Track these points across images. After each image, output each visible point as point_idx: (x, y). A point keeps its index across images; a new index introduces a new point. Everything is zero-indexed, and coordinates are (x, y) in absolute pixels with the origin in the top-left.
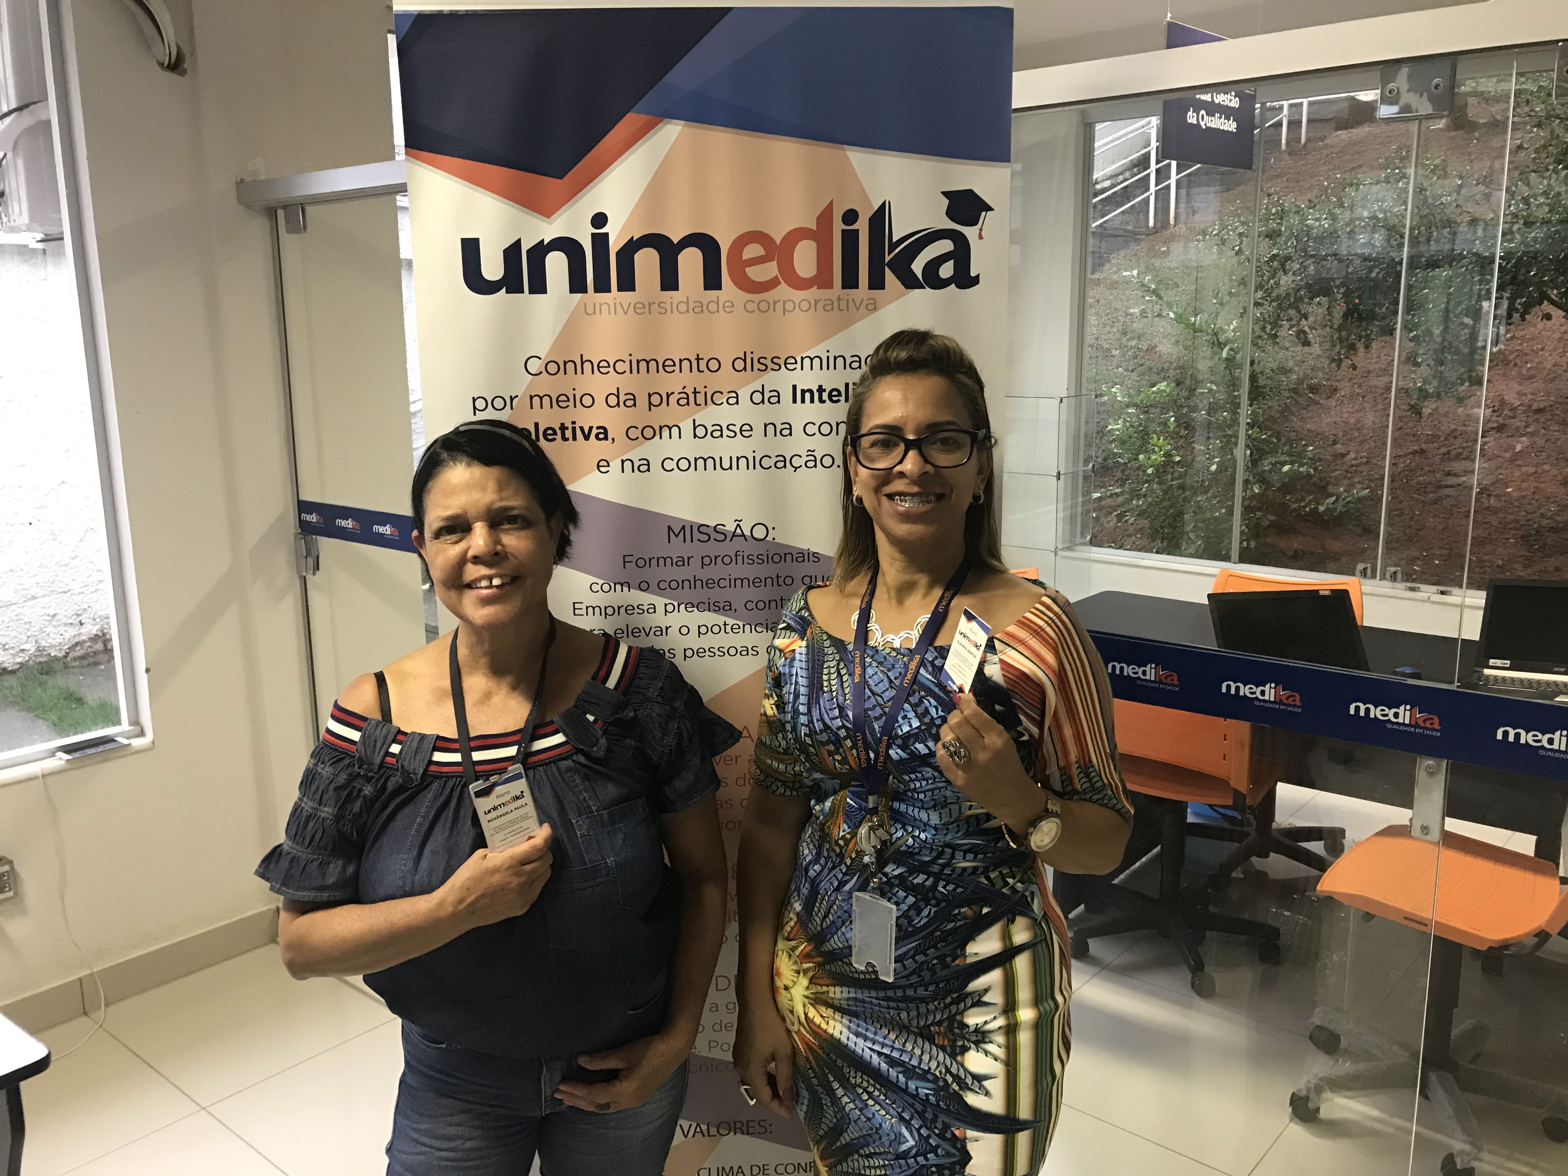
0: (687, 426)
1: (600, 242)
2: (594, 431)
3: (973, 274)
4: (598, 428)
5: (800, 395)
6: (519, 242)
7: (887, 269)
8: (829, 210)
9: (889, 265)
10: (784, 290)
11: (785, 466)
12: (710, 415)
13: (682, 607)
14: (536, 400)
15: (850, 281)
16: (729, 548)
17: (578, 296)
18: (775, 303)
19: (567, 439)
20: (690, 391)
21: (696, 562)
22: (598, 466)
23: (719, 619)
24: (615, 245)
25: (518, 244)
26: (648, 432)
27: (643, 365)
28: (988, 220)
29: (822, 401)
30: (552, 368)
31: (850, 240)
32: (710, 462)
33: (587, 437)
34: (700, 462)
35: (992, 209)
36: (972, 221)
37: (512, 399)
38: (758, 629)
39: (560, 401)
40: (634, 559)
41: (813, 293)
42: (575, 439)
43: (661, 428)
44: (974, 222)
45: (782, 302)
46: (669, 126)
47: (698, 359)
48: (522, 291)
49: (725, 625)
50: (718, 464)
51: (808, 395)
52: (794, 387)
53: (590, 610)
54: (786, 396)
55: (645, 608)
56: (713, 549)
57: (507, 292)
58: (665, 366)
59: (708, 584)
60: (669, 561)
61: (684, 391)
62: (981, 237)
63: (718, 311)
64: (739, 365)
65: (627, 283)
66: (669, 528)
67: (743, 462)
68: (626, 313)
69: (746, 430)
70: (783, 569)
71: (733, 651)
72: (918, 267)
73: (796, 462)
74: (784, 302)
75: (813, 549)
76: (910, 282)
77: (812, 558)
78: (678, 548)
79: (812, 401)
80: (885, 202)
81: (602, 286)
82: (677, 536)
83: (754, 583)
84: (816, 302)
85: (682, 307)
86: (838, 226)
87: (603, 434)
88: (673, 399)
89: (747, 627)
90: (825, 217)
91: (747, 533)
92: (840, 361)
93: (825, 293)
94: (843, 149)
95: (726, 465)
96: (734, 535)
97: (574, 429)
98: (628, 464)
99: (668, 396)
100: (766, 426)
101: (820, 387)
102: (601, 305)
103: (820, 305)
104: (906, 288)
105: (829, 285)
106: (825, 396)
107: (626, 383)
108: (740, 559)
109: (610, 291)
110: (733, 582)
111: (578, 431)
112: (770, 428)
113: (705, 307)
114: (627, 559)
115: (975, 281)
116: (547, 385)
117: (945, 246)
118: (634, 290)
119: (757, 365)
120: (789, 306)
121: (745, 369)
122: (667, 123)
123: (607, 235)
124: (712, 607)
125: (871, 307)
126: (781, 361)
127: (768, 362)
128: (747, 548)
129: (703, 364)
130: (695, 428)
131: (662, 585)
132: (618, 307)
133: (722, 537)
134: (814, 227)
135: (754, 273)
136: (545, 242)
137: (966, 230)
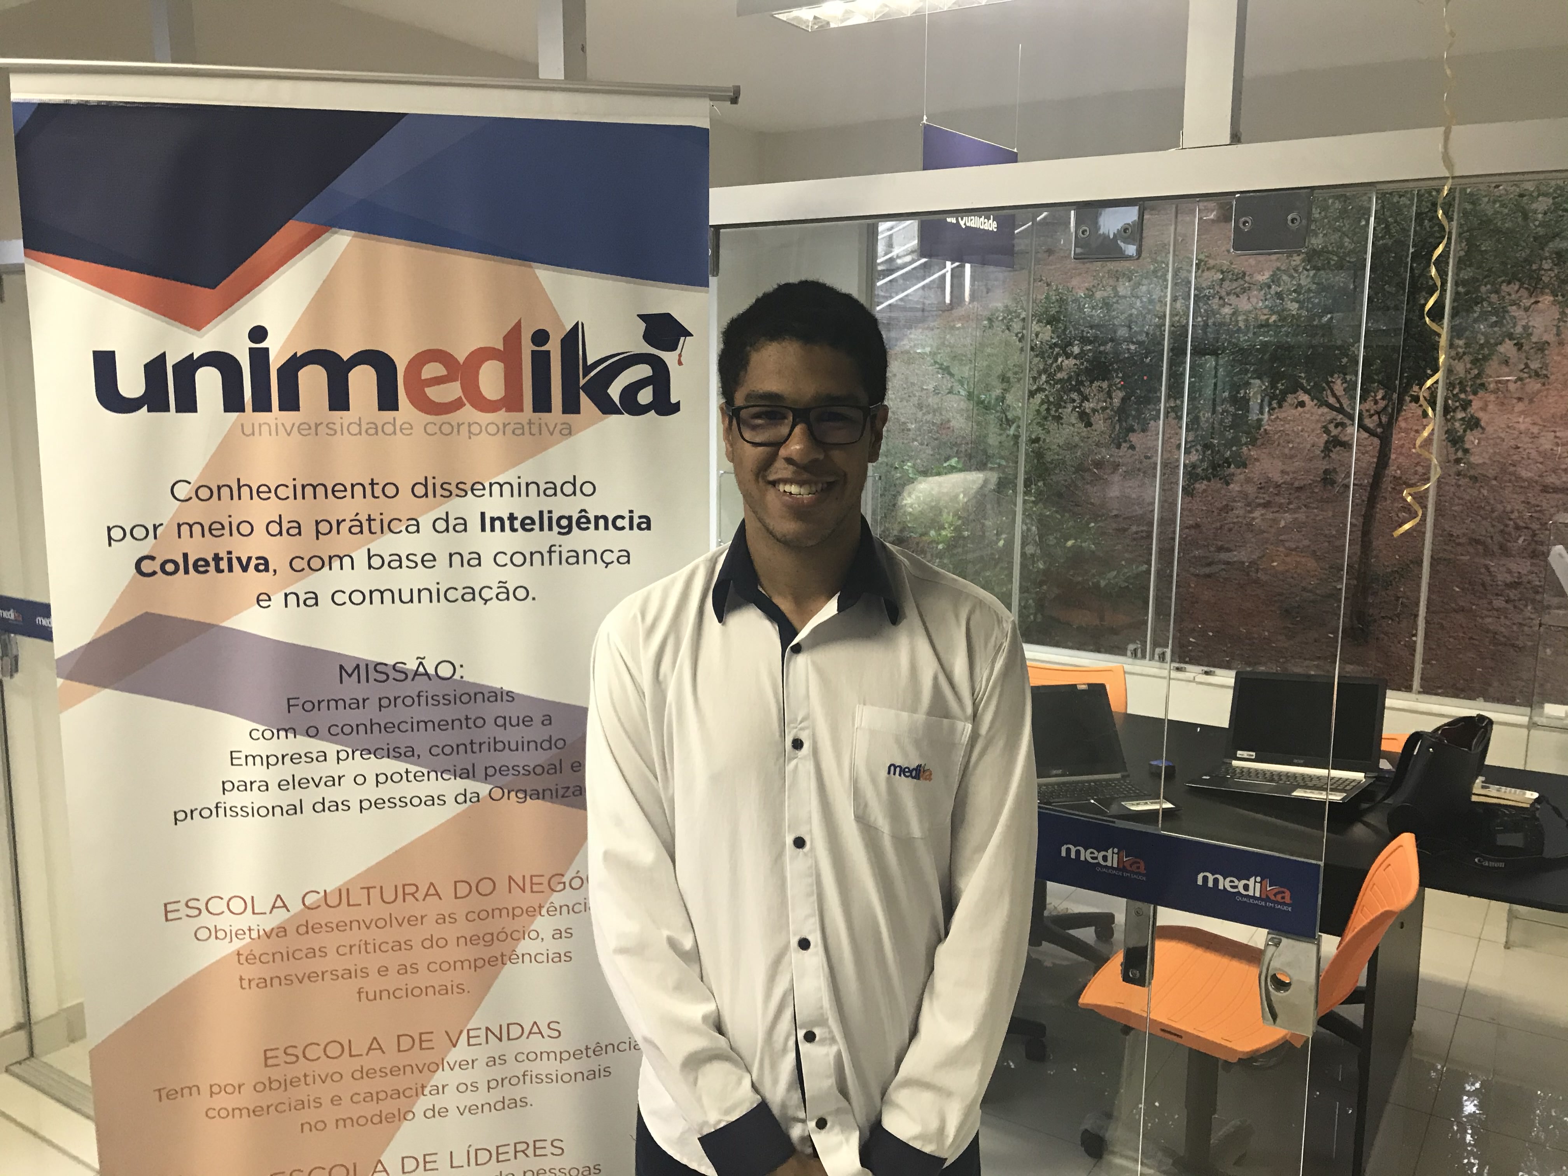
0: (360, 557)
1: (260, 358)
2: (254, 562)
3: (673, 400)
4: (257, 558)
5: (488, 523)
6: (163, 355)
7: (582, 394)
8: (516, 329)
9: (585, 388)
10: (468, 413)
11: (474, 599)
12: (385, 544)
13: (358, 753)
14: (185, 529)
15: (542, 404)
16: (410, 688)
17: (235, 415)
18: (459, 425)
19: (223, 571)
20: (363, 518)
21: (373, 704)
22: (258, 601)
23: (400, 766)
24: (276, 361)
25: (162, 358)
26: (316, 564)
27: (309, 490)
28: (687, 345)
29: (513, 530)
30: (204, 493)
31: (541, 361)
32: (387, 596)
33: (245, 569)
34: (376, 596)
35: (691, 335)
36: (671, 346)
37: (155, 528)
38: (445, 776)
39: (213, 529)
40: (301, 702)
41: (501, 416)
42: (231, 569)
43: (330, 558)
44: (673, 348)
45: (466, 425)
46: (336, 236)
47: (372, 484)
48: (167, 409)
49: (407, 772)
50: (397, 596)
51: (497, 524)
52: (483, 515)
53: (250, 759)
54: (474, 523)
55: (314, 756)
56: (391, 689)
57: (149, 411)
58: (336, 491)
59: (386, 728)
60: (341, 703)
61: (358, 517)
62: (680, 363)
63: (394, 433)
64: (420, 490)
65: (290, 402)
66: (341, 667)
67: (425, 595)
68: (289, 435)
69: (428, 560)
70: (474, 710)
71: (416, 801)
72: (615, 391)
73: (486, 594)
74: (470, 425)
75: (506, 688)
76: (607, 407)
77: (505, 697)
78: (352, 689)
79: (503, 529)
80: (577, 323)
81: (262, 404)
82: (350, 676)
83: (442, 725)
84: (505, 426)
85: (354, 429)
86: (527, 348)
87: (264, 565)
88: (344, 527)
89: (433, 775)
90: (513, 337)
91: (431, 671)
92: (533, 488)
93: (515, 416)
94: (530, 267)
95: (406, 597)
96: (416, 673)
97: (230, 560)
98: (292, 599)
99: (339, 523)
100: (451, 555)
101: (511, 515)
103: (509, 429)
104: (604, 413)
105: (519, 408)
106: (517, 524)
107: (290, 510)
108: (423, 699)
109: (270, 411)
110: (415, 726)
111: (235, 562)
112: (456, 559)
113: (380, 429)
114: (292, 702)
115: (676, 408)
116: (197, 512)
117: (643, 371)
118: (297, 408)
119: (439, 491)
120: (475, 429)
121: (426, 495)
122: (336, 233)
123: (266, 350)
124: (392, 753)
125: (565, 432)
126: (468, 487)
127: (452, 488)
128: (431, 688)
129: (378, 490)
130: (370, 558)
131: (334, 730)
132: (280, 427)
133: (403, 676)
134: (501, 347)
135: (434, 393)
136: (195, 357)
137: (664, 355)
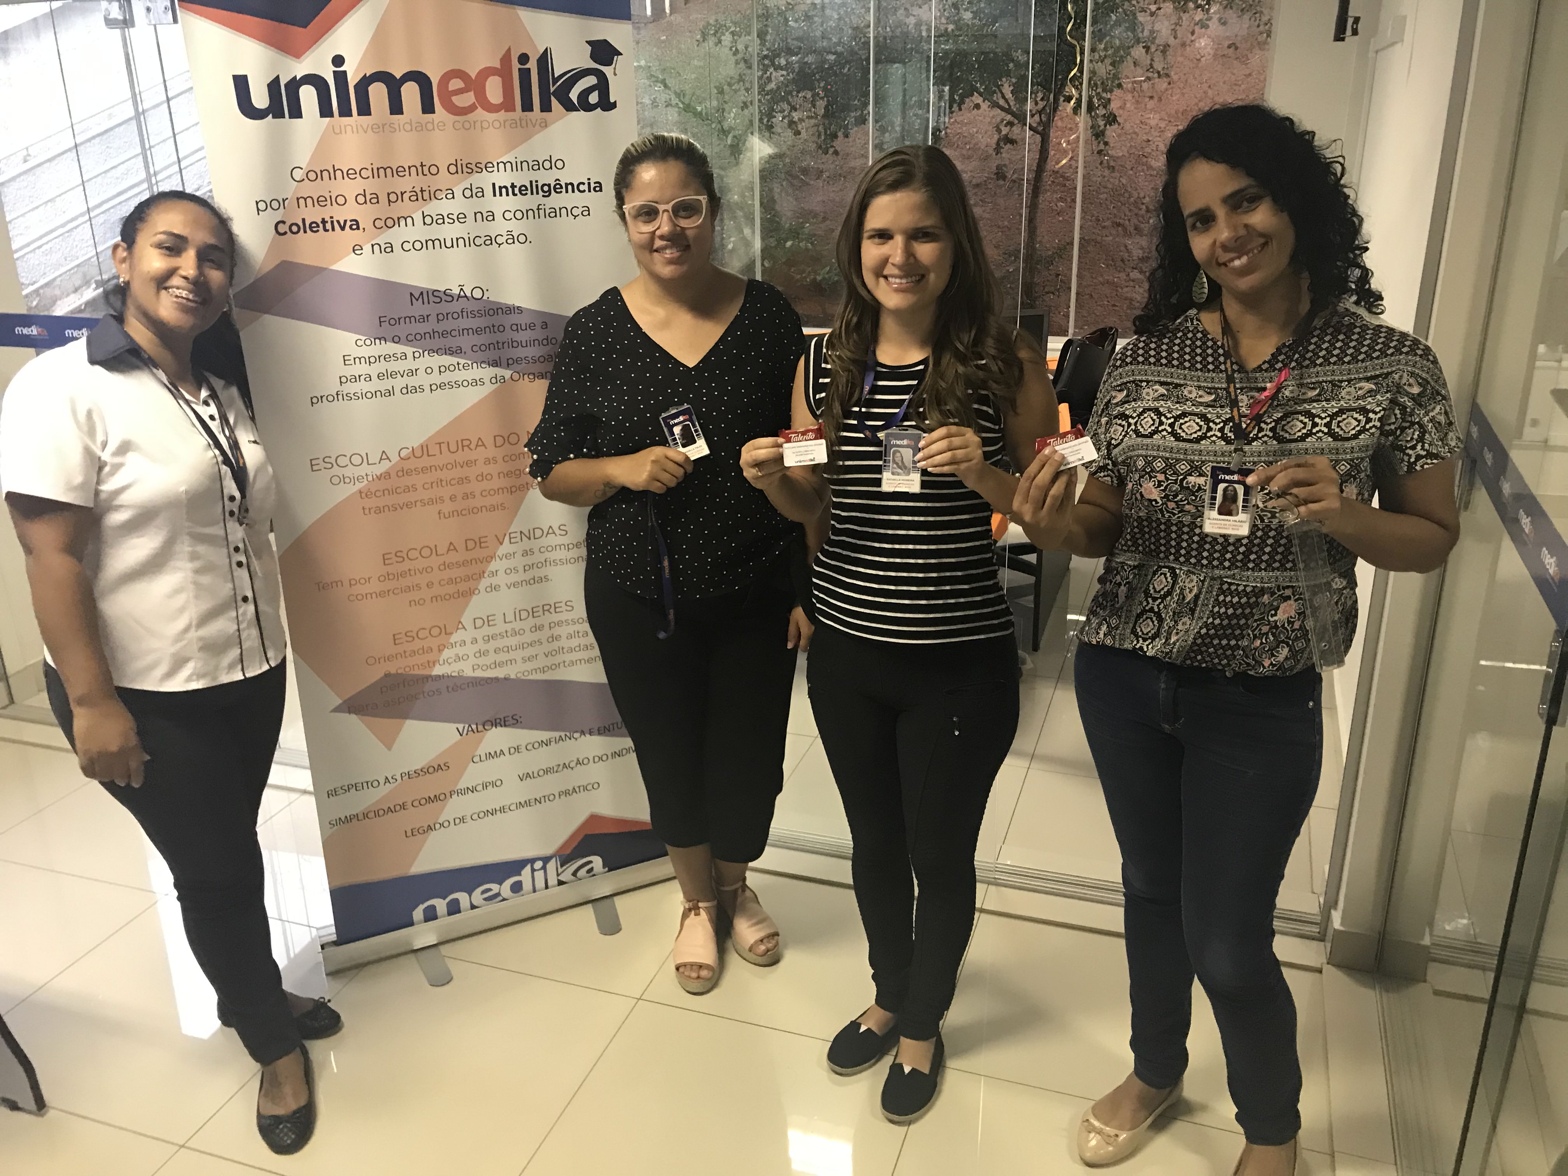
0: (418, 217)
1: (341, 78)
2: (349, 223)
3: (612, 100)
4: (351, 221)
5: (498, 190)
6: (278, 77)
7: (553, 98)
8: (508, 53)
9: (554, 93)
10: (480, 113)
11: (491, 244)
12: (434, 208)
13: (426, 353)
14: (302, 201)
15: (527, 106)
16: (456, 306)
17: (327, 120)
18: (475, 123)
19: (328, 231)
20: (418, 190)
21: (432, 318)
22: (354, 251)
23: (454, 360)
24: (352, 79)
25: (277, 79)
26: (390, 223)
27: (382, 171)
28: (619, 60)
29: (514, 194)
30: (312, 176)
31: (525, 75)
32: (437, 242)
33: (343, 228)
34: (430, 243)
35: (621, 54)
36: (609, 63)
37: (284, 201)
38: (483, 365)
39: (320, 201)
40: (387, 319)
41: (502, 115)
42: (333, 229)
43: (399, 219)
44: (610, 64)
45: (479, 122)
47: (422, 166)
48: (284, 117)
49: (458, 364)
50: (443, 244)
51: (504, 190)
52: (494, 185)
53: (357, 360)
54: (489, 191)
55: (399, 356)
56: (445, 308)
57: (274, 117)
58: (398, 172)
59: (443, 335)
60: (413, 319)
61: (414, 190)
62: (615, 74)
63: (434, 129)
64: (453, 169)
65: (365, 109)
66: (411, 294)
67: (461, 241)
68: (366, 132)
69: (461, 218)
70: (497, 320)
71: (465, 383)
72: (574, 95)
73: (499, 239)
74: (482, 122)
75: (517, 304)
76: (569, 107)
77: (516, 311)
78: (419, 309)
79: (507, 195)
80: (547, 48)
81: (345, 112)
82: (417, 300)
83: (477, 331)
84: (505, 122)
85: (408, 127)
86: (516, 66)
87: (356, 225)
88: (406, 196)
89: (475, 365)
90: (506, 59)
91: (469, 295)
92: (525, 164)
93: (511, 115)
94: (515, 8)
95: (449, 244)
96: (459, 296)
97: (332, 222)
98: (376, 248)
99: (402, 194)
100: (475, 214)
101: (513, 184)
102: (345, 126)
103: (508, 124)
104: (567, 110)
105: (513, 109)
106: (517, 191)
107: (371, 186)
108: (465, 314)
109: (351, 115)
110: (461, 332)
111: (336, 224)
112: (479, 215)
113: (424, 127)
114: (382, 319)
115: (614, 106)
116: (310, 189)
117: (591, 80)
118: (370, 114)
119: (465, 169)
120: (485, 125)
121: (457, 172)
123: (345, 72)
124: (448, 352)
125: (543, 125)
126: (483, 166)
127: (473, 167)
128: (471, 306)
129: (426, 169)
130: (424, 218)
131: (410, 338)
132: (359, 128)
133: (450, 299)
134: (498, 66)
135: (459, 101)
136: (298, 78)
137: (604, 69)
